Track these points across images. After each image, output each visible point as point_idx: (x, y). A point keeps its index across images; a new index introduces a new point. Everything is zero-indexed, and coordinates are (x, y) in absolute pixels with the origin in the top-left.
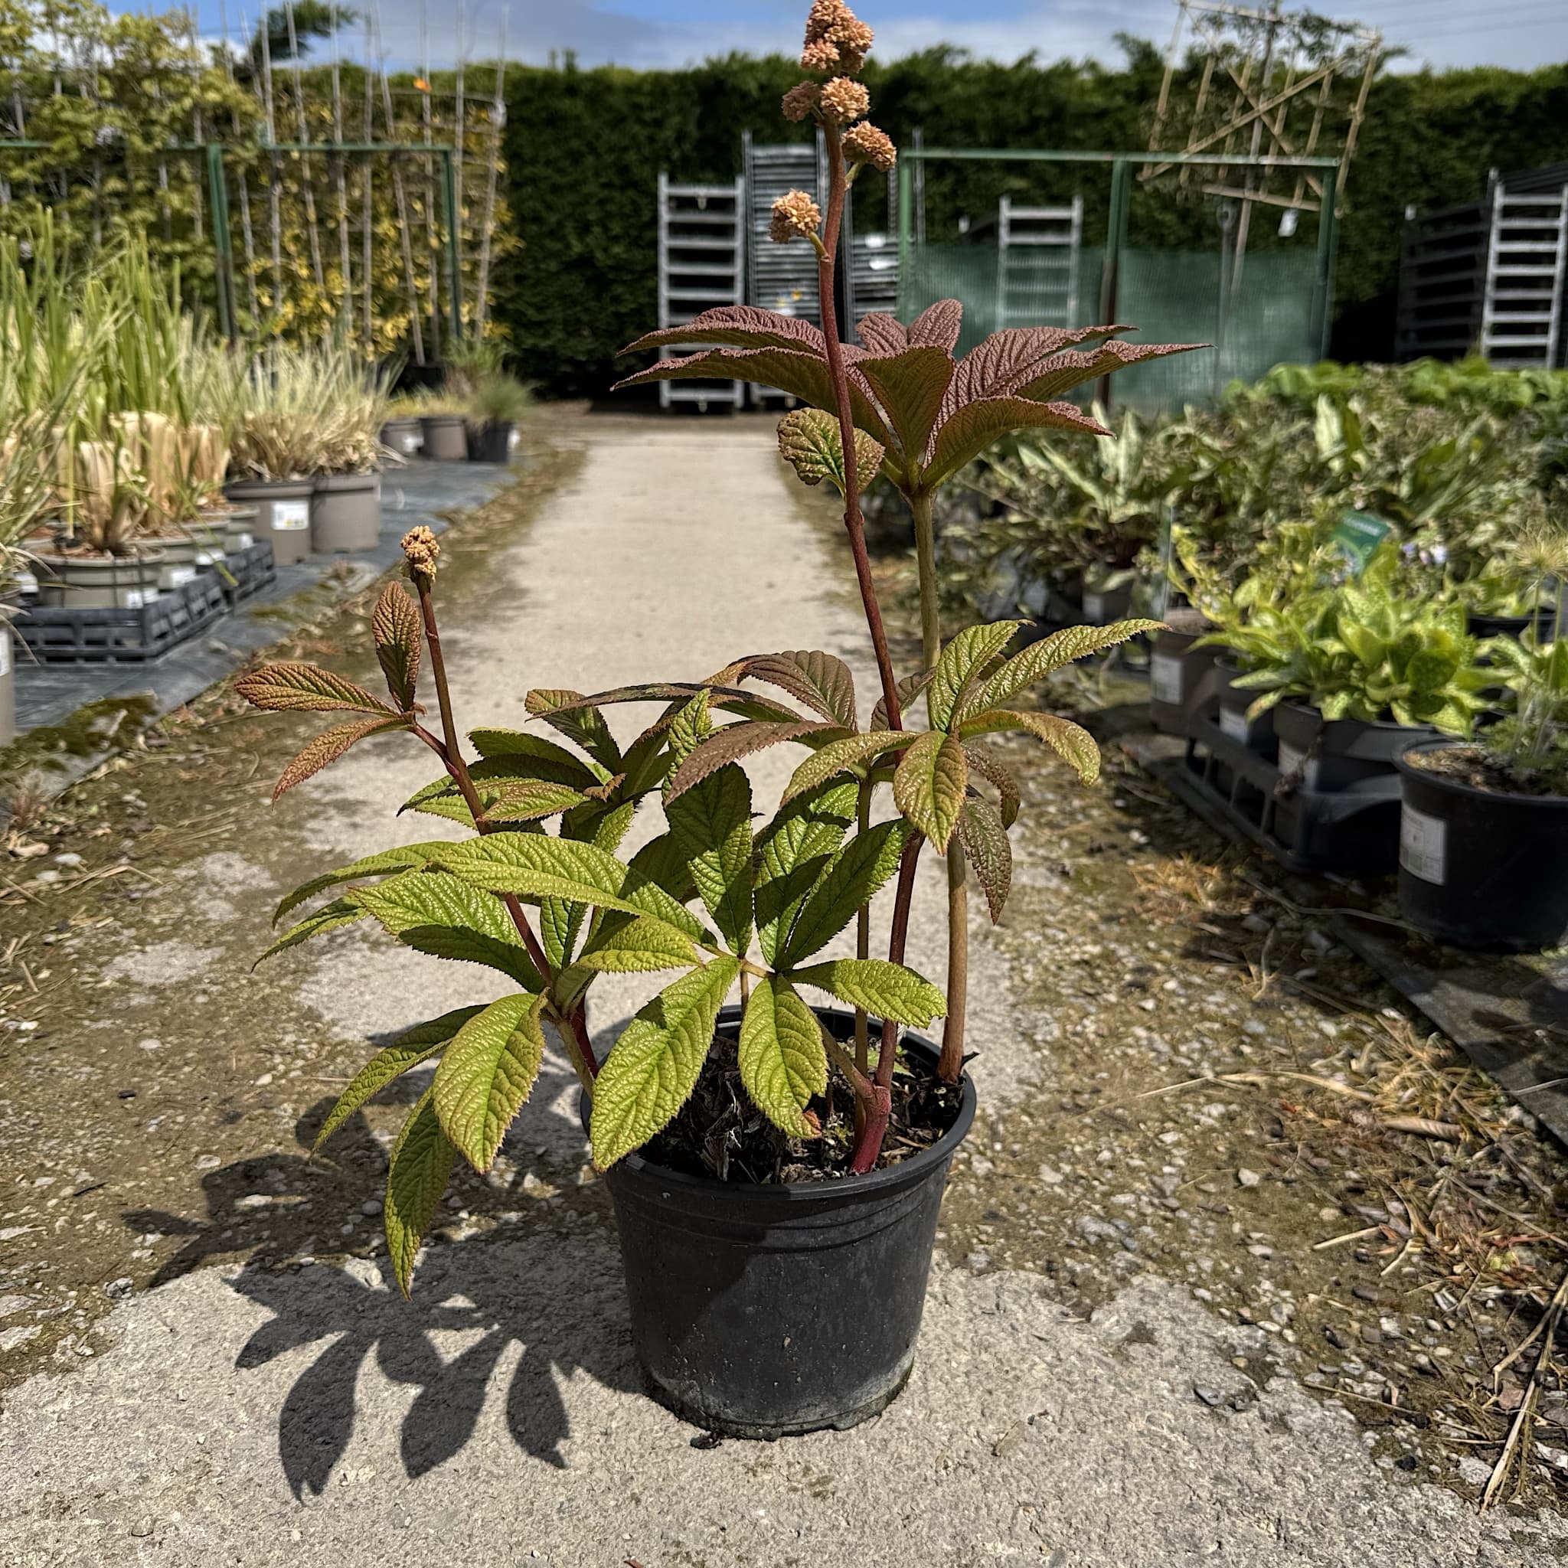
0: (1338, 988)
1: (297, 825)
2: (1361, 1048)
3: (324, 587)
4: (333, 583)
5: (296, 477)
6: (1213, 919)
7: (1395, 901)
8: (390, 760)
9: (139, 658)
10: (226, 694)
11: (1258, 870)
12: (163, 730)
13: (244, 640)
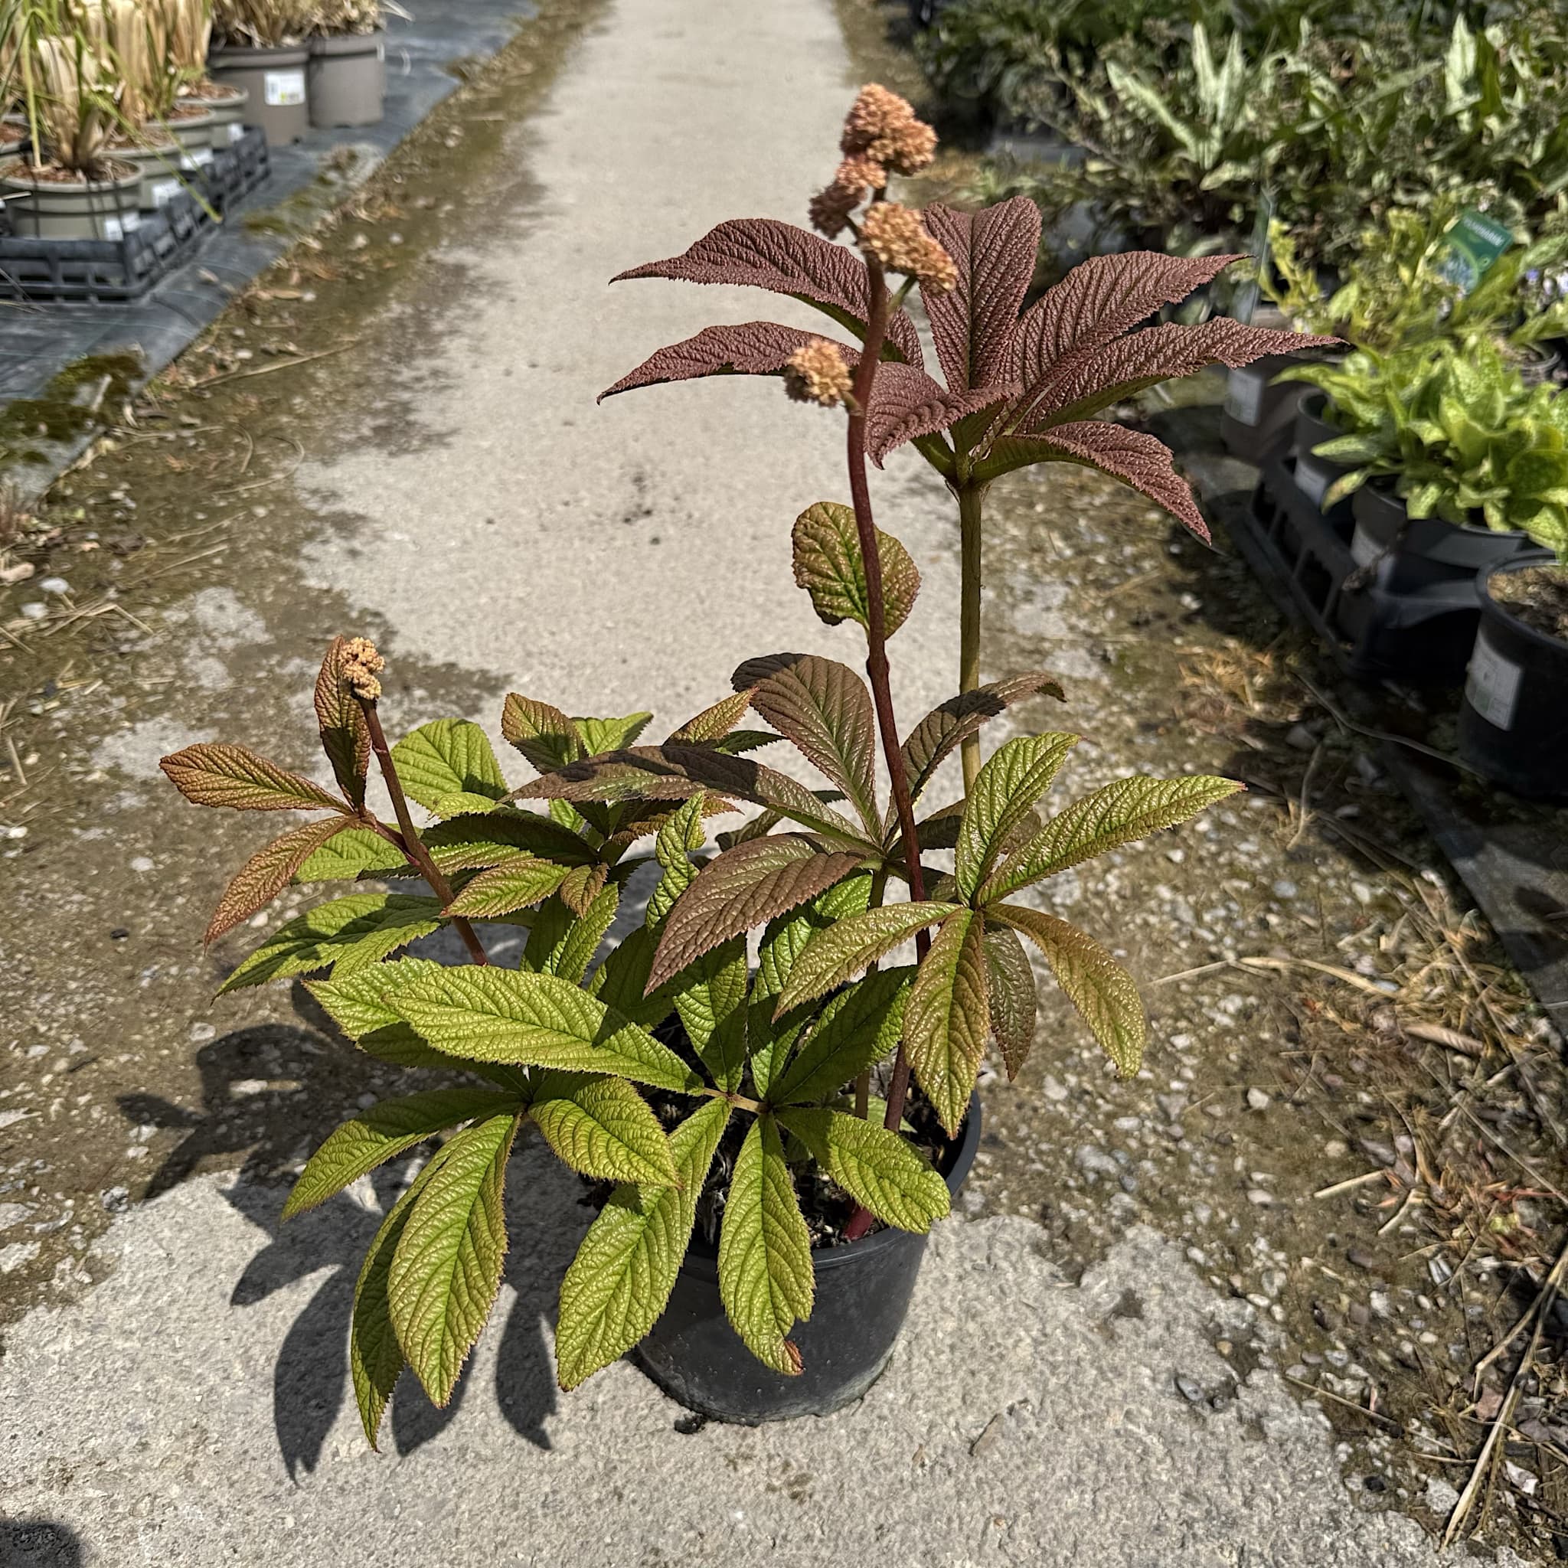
0: (1378, 834)
1: (293, 550)
2: (1393, 922)
3: (323, 181)
4: (332, 175)
5: (289, 41)
6: (1255, 726)
7: (1454, 724)
8: (391, 454)
9: (121, 298)
10: (218, 343)
11: (1313, 663)
12: (150, 396)
13: (236, 265)
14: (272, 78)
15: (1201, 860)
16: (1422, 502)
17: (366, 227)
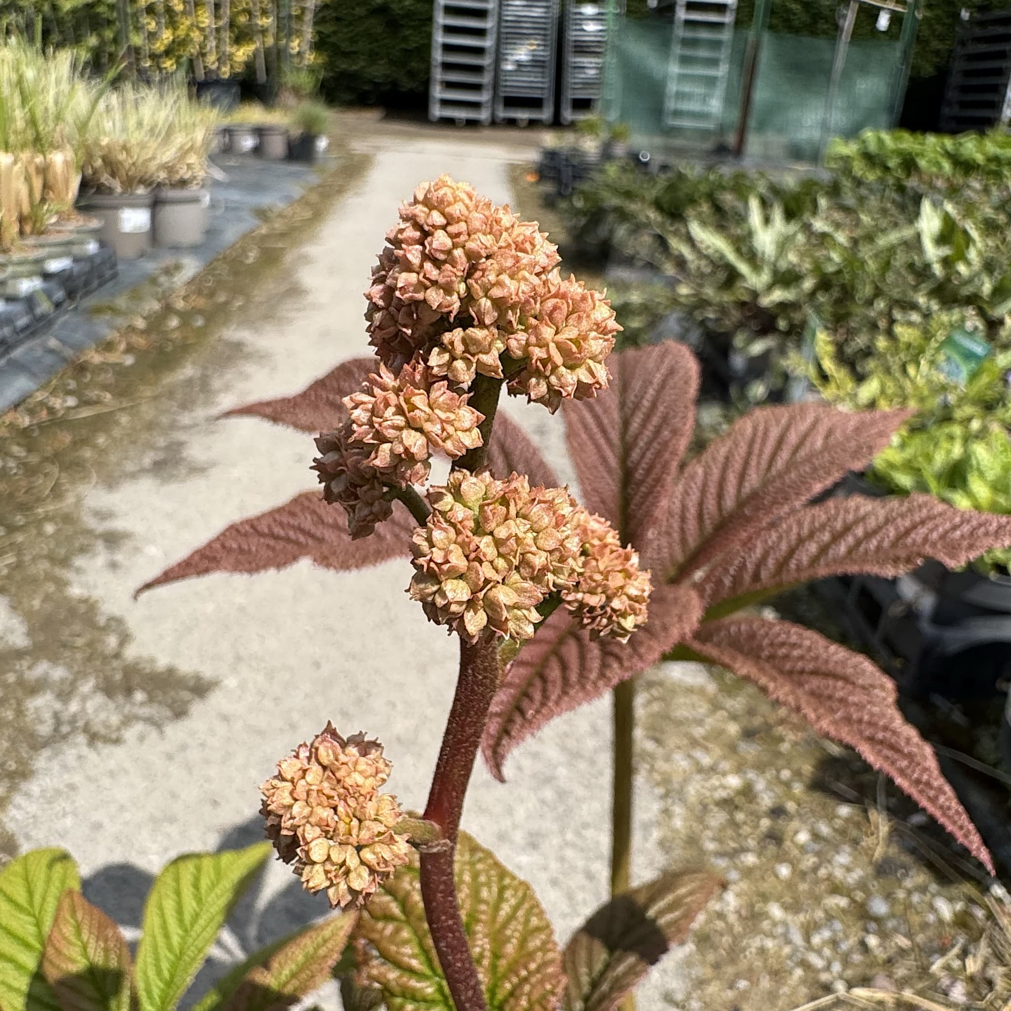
1: (65, 562)
2: (976, 940)
3: (155, 282)
4: (162, 278)
5: (140, 190)
8: (163, 482)
10: (53, 393)
13: (78, 336)
14: (126, 213)
15: (804, 874)
17: (179, 313)
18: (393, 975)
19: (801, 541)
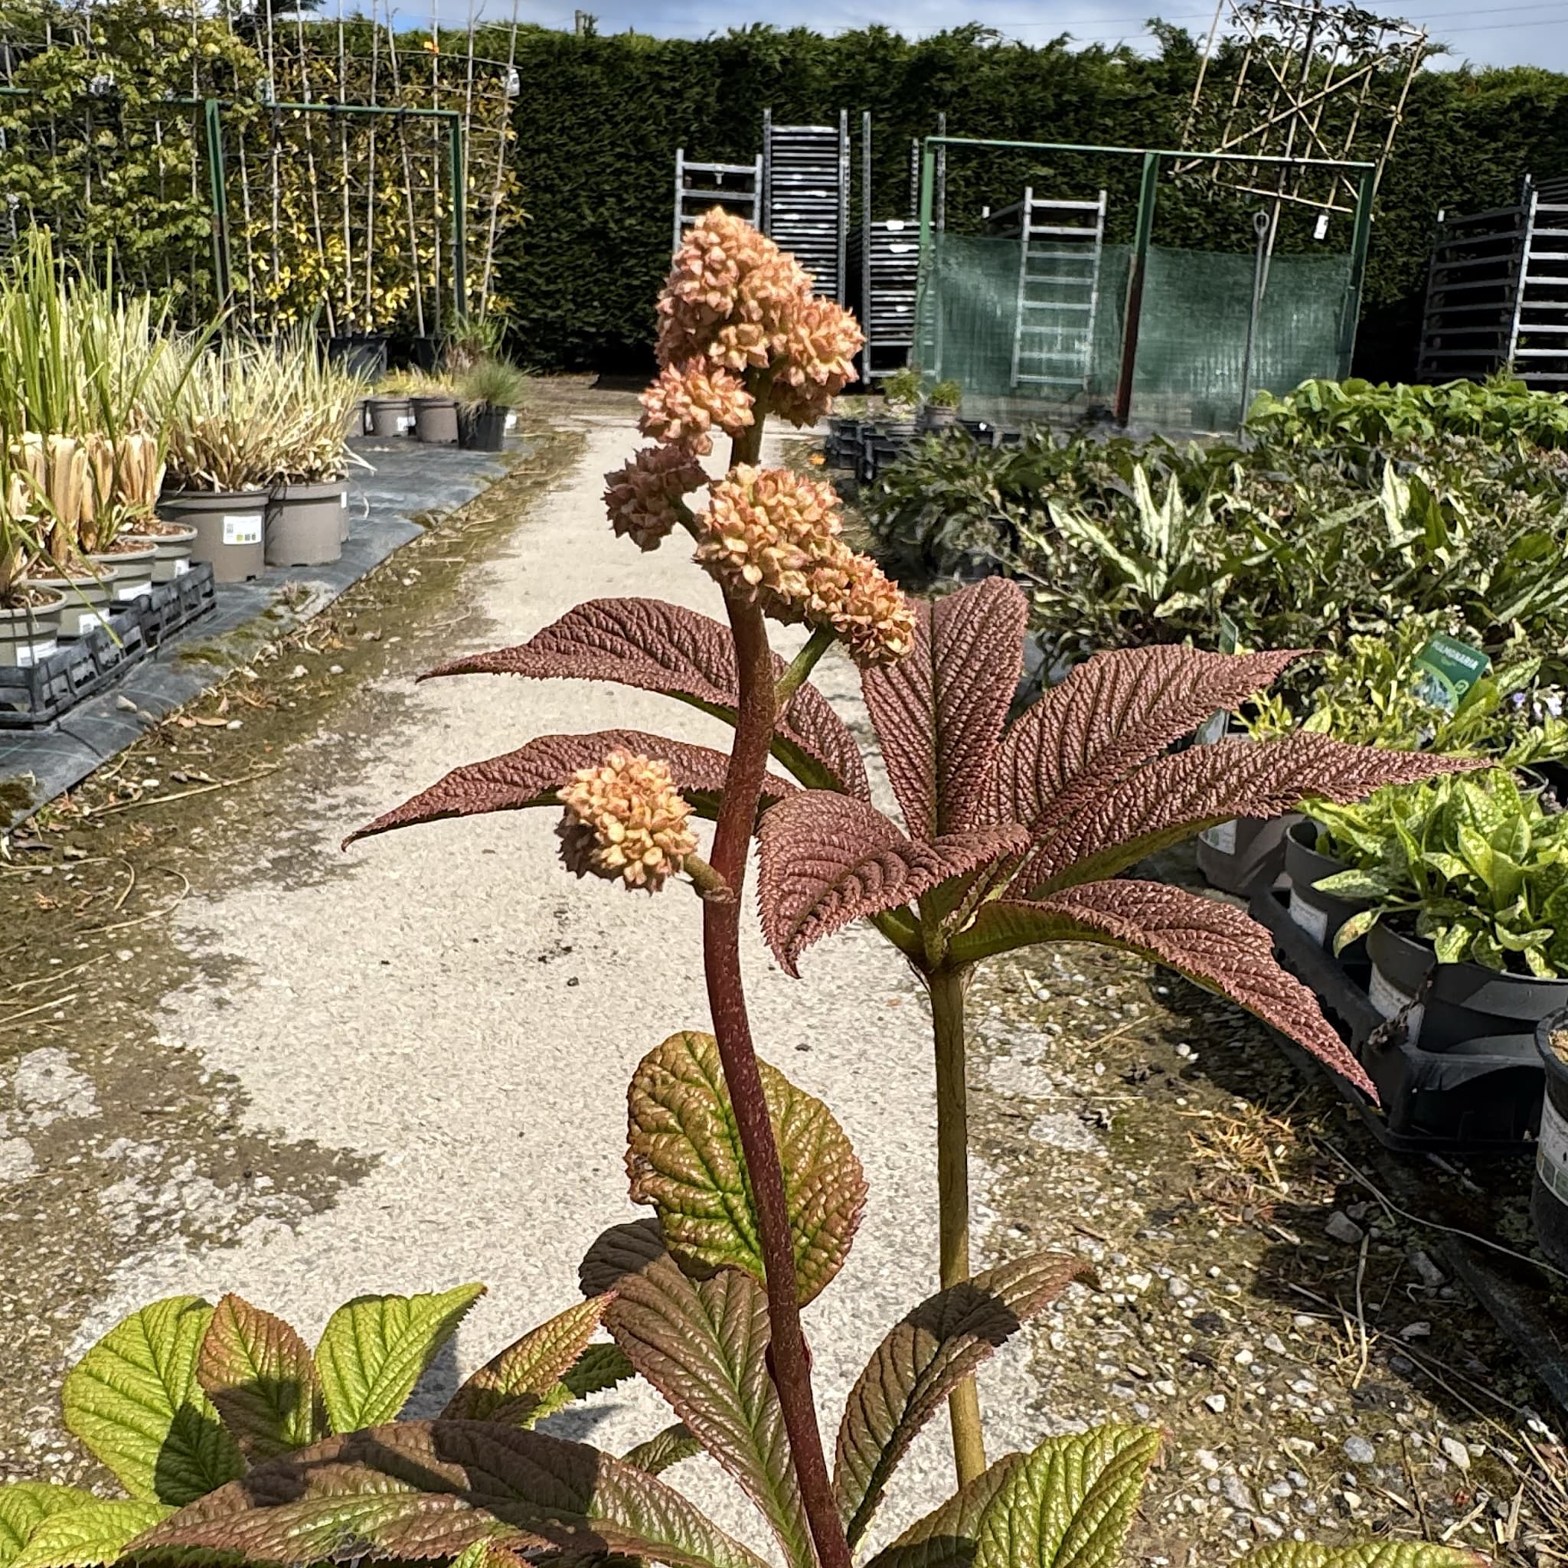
1: (150, 1000)
2: (1506, 1498)
3: (270, 615)
4: (280, 610)
5: (249, 487)
6: (1284, 1213)
7: (1524, 1211)
9: (27, 725)
10: (125, 771)
11: (1340, 1130)
12: (35, 827)
13: (161, 693)
14: (228, 520)
15: (1247, 1407)
16: (1450, 946)
17: (307, 659)
18: (669, 1187)
19: (1160, 795)
